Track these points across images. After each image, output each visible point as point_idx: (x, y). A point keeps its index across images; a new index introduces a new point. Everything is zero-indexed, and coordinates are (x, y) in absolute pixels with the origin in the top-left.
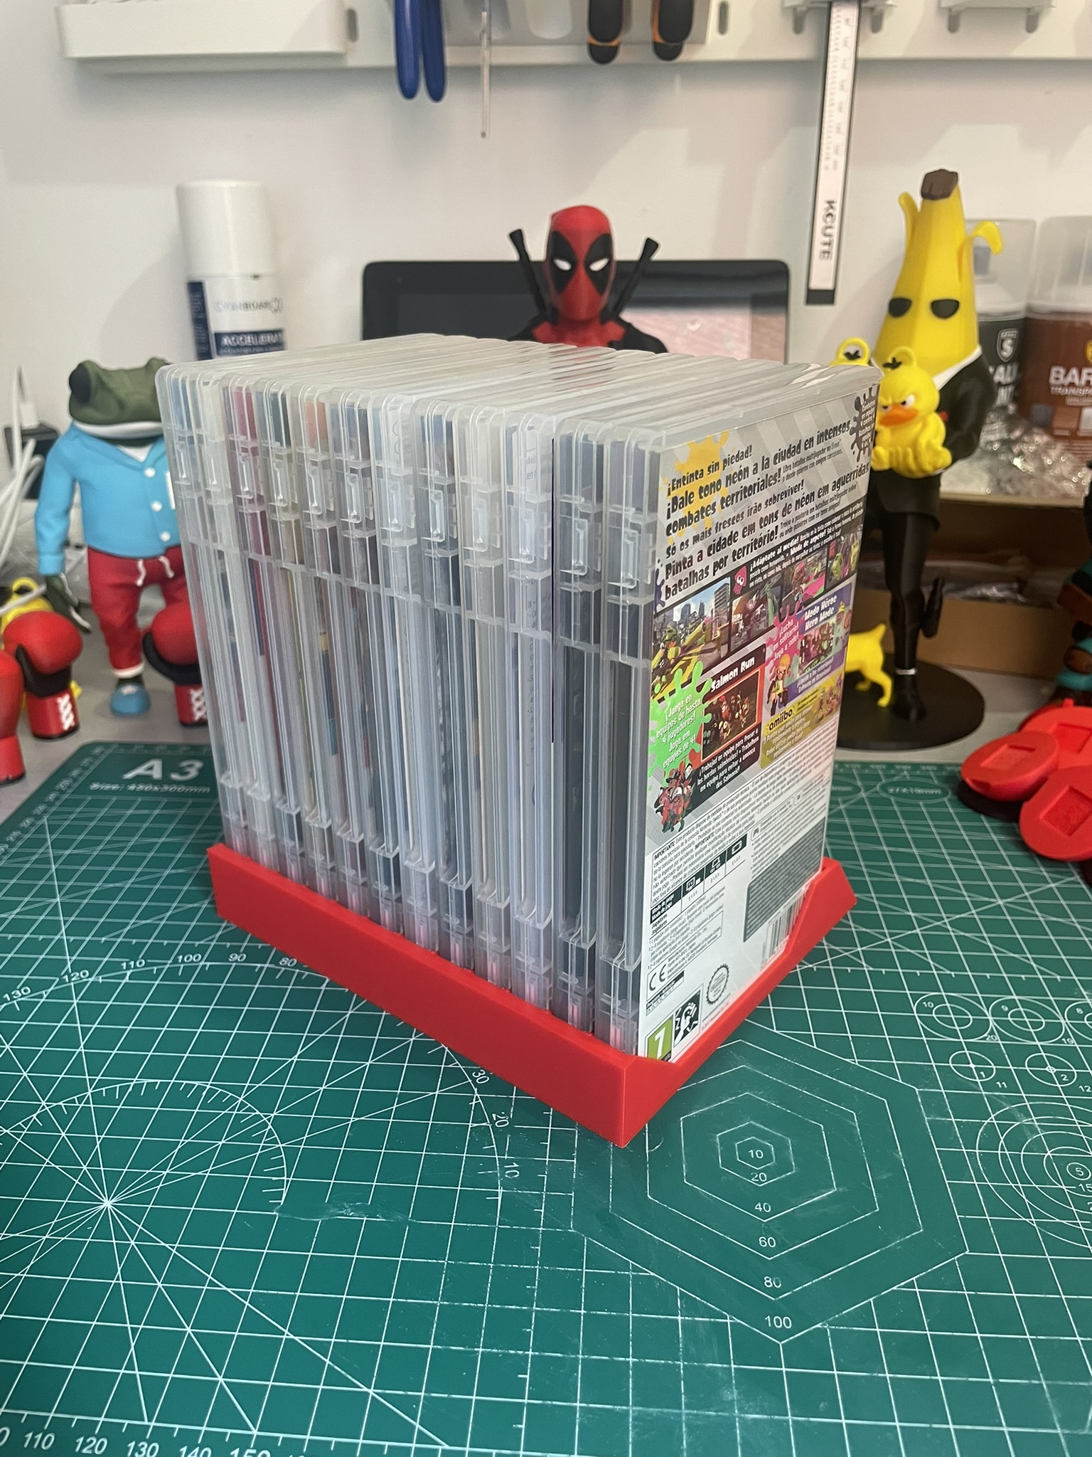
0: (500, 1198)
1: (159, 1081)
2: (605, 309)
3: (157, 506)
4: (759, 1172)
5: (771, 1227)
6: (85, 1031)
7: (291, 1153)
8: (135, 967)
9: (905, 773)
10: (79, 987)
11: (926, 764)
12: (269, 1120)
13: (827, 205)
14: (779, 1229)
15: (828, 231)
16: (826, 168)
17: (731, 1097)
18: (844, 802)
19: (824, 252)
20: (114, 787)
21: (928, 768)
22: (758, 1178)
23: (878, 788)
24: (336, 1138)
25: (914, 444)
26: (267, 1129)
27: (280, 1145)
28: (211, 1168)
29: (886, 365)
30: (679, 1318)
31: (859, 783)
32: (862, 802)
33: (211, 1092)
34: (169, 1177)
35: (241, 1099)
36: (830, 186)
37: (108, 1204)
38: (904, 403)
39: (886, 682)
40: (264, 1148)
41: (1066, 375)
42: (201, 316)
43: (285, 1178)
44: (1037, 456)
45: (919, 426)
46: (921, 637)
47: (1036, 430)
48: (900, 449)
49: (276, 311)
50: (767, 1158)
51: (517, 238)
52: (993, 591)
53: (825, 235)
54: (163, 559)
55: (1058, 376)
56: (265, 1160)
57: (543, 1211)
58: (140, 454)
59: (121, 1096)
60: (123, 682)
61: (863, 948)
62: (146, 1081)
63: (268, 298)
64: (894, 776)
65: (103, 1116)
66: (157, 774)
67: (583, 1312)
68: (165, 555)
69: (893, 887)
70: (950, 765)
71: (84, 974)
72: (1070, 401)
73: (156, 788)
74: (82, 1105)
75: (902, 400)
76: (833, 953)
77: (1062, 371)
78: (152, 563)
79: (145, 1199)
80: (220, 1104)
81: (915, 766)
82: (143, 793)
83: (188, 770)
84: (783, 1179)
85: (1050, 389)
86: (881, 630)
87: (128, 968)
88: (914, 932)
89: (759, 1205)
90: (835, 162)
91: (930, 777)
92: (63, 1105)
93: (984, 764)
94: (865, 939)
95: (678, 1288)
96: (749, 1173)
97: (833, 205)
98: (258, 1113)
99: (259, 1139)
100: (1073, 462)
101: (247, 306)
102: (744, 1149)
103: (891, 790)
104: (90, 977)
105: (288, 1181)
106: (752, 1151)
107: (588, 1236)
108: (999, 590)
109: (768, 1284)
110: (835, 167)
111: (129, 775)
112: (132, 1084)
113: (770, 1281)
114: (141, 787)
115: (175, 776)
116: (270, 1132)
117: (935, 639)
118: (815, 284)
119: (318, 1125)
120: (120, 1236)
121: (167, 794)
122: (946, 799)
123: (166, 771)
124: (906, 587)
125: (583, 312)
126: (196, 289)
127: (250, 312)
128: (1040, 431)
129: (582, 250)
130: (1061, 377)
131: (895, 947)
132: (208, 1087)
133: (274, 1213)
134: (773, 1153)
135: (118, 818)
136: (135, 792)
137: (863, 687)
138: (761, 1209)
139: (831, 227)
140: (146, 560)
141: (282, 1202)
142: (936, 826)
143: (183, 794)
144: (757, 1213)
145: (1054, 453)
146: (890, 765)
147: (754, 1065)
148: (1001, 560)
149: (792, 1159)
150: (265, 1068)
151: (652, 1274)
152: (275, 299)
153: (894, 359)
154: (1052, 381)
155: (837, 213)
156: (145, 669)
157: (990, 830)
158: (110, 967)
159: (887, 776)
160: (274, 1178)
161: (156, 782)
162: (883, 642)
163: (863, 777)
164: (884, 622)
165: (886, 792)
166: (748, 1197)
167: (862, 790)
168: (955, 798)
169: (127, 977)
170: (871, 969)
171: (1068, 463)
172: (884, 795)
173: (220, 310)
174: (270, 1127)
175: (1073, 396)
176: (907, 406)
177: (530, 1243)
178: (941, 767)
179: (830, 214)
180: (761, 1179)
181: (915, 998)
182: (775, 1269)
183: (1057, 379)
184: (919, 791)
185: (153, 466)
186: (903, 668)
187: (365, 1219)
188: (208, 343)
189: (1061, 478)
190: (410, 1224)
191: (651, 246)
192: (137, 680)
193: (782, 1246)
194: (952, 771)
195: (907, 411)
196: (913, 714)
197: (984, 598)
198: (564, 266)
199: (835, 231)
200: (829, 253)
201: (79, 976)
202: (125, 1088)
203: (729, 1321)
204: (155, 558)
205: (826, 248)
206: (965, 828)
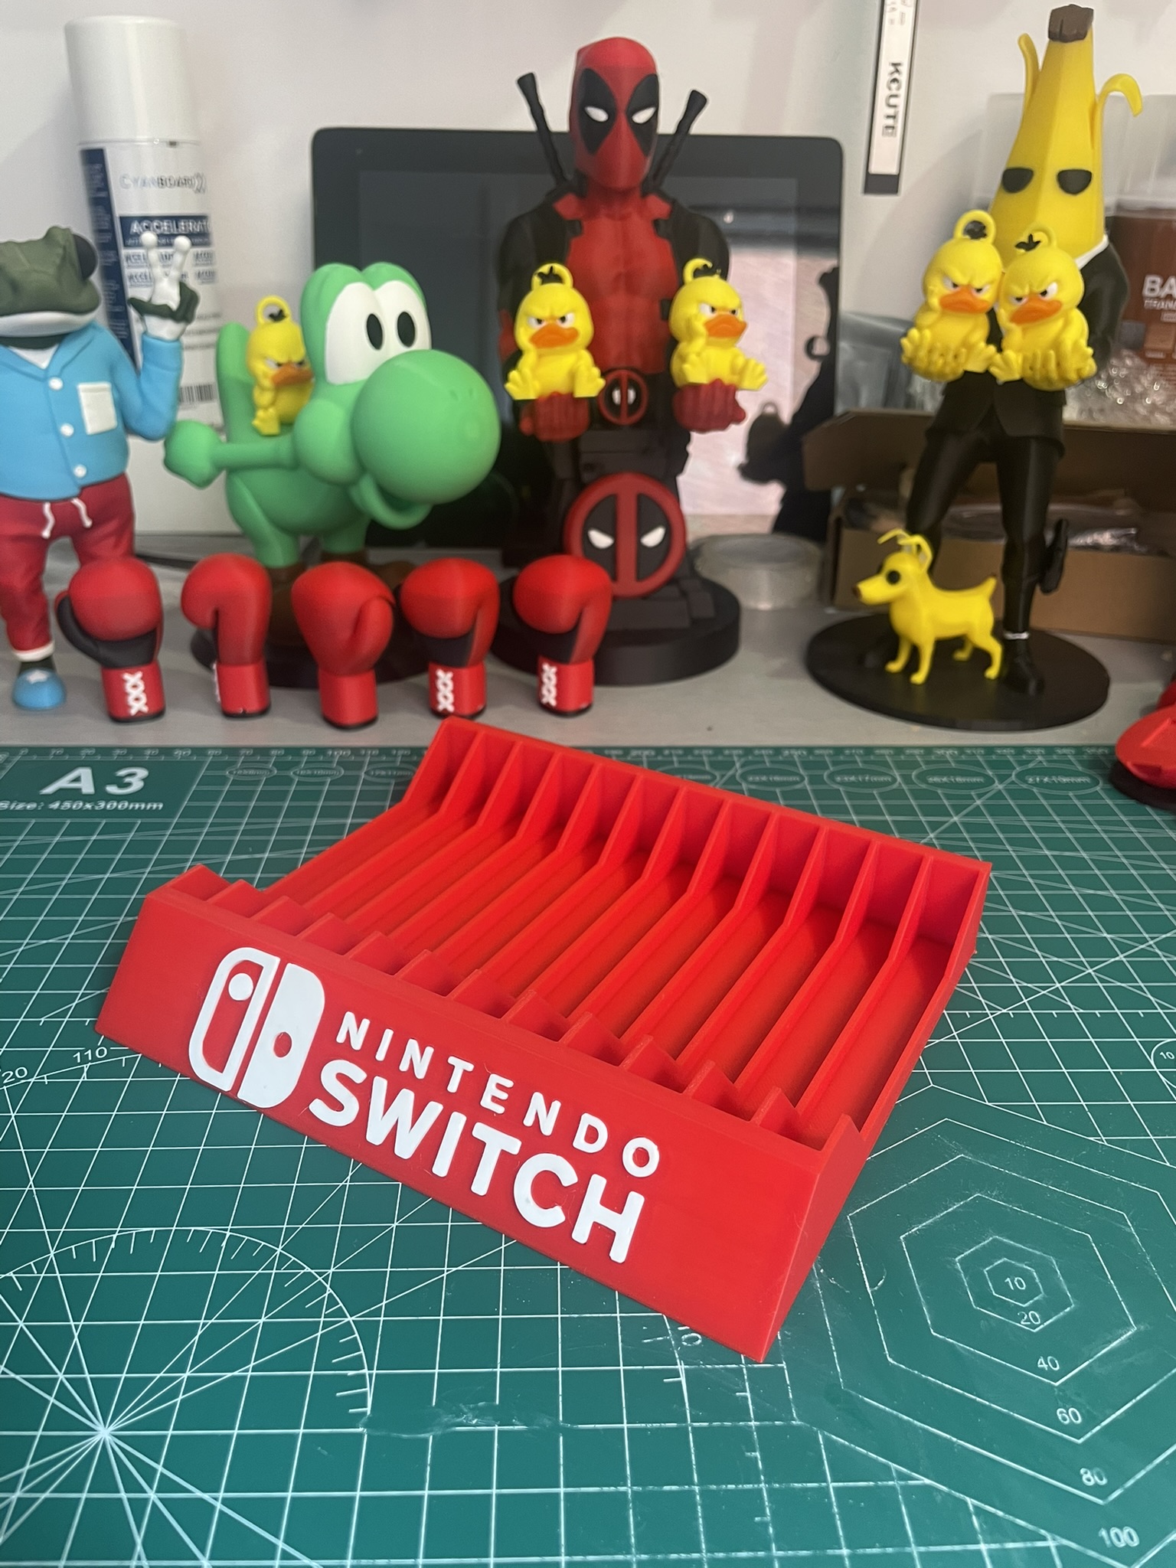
0: (683, 1379)
1: (154, 1229)
2: (646, 180)
3: (67, 430)
4: (1027, 1310)
5: (1068, 1393)
6: (33, 1158)
7: (367, 1330)
8: (94, 1059)
9: (1040, 758)
10: (16, 1092)
11: (1062, 747)
12: (325, 1279)
13: (892, 69)
14: (1079, 1395)
15: (893, 101)
16: (892, 22)
17: (959, 1202)
18: (980, 796)
19: (887, 127)
20: (30, 806)
21: (1065, 751)
22: (1028, 1320)
23: (1013, 777)
24: (427, 1301)
25: (1057, 345)
26: (326, 1295)
27: (350, 1319)
28: (252, 1364)
29: (1020, 245)
30: (983, 1547)
31: (990, 773)
32: (999, 795)
33: (233, 1242)
34: (192, 1383)
35: (279, 1250)
36: (896, 45)
37: (104, 1433)
38: (1044, 293)
39: (996, 649)
40: (326, 1325)
41: (1162, 286)
42: (103, 194)
43: (366, 1371)
44: (1126, 382)
45: (1060, 323)
46: (1038, 590)
47: (1125, 352)
48: (1039, 353)
49: (198, 191)
50: (1032, 1290)
51: (528, 85)
52: (1106, 538)
53: (890, 106)
54: (76, 502)
55: (1152, 286)
56: (334, 1343)
57: (748, 1394)
58: (41, 359)
59: (100, 1258)
60: (27, 666)
61: (1063, 984)
62: (134, 1231)
63: (189, 174)
64: (1030, 762)
65: (78, 1291)
66: (87, 786)
67: (845, 1552)
68: (79, 496)
69: (1071, 902)
70: (1091, 747)
71: (21, 1072)
72: (1166, 317)
73: (88, 806)
74: (43, 1275)
75: (1042, 290)
76: (1028, 992)
77: (1159, 280)
78: (62, 507)
79: (160, 1421)
80: (250, 1258)
81: (1049, 750)
82: (70, 813)
83: (127, 780)
84: (1064, 1317)
85: (1143, 303)
86: (990, 585)
87: (84, 1060)
88: (1117, 959)
89: (1042, 1360)
90: (903, 15)
91: (1070, 762)
92: (14, 1276)
93: (1145, 744)
94: (1063, 972)
95: (968, 1500)
96: (1014, 1313)
97: (899, 68)
98: (308, 1269)
99: (316, 1311)
100: (1166, 389)
101: (162, 182)
102: (999, 1274)
103: (1031, 780)
104: (30, 1076)
105: (371, 1376)
106: (1008, 1280)
107: (822, 1428)
108: (1113, 537)
109: (1089, 1480)
110: (902, 22)
111: (50, 790)
112: (115, 1236)
113: (1089, 1475)
114: (67, 805)
115: (112, 789)
116: (332, 1301)
117: (1054, 595)
118: (875, 169)
119: (399, 1282)
120: (132, 1486)
121: (104, 813)
122: (1098, 788)
123: (99, 782)
124: (1028, 530)
125: (622, 181)
126: (94, 160)
127: (166, 189)
128: (1131, 353)
129: (623, 97)
130: (1157, 287)
131: (1102, 981)
132: (228, 1234)
133: (360, 1430)
134: (1037, 1280)
135: (41, 848)
136: (58, 812)
137: (962, 655)
138: (1045, 1366)
139: (896, 96)
140: (53, 503)
141: (368, 1410)
142: (1099, 823)
143: (126, 813)
144: (1041, 1372)
145: (1145, 381)
146: (1019, 750)
147: (974, 1153)
148: (1107, 503)
149: (1066, 1288)
150: (306, 1201)
151: (927, 1481)
152: (198, 176)
153: (1031, 237)
154: (1146, 292)
155: (903, 78)
156: (57, 648)
157: (1163, 824)
158: (59, 1061)
159: (1021, 763)
160: (350, 1373)
161: (87, 798)
162: (993, 600)
163: (993, 765)
164: (994, 575)
165: (1026, 782)
166: (1026, 1349)
167: (997, 781)
168: (1108, 786)
169: (85, 1074)
170: (1082, 1011)
171: (1161, 391)
172: (1025, 786)
173: (127, 187)
174: (329, 1290)
175: (1170, 310)
176: (1048, 298)
177: (744, 1448)
178: (1079, 750)
179: (895, 80)
180: (1032, 1322)
181: (1149, 1047)
182: (1092, 1455)
183: (1153, 290)
184: (1065, 780)
185: (59, 376)
186: (1015, 631)
187: (496, 1428)
188: (112, 230)
189: (1154, 408)
190: (567, 1433)
191: (696, 102)
192: (46, 664)
193: (1090, 1421)
194: (1093, 755)
195: (1050, 303)
196: (1032, 686)
197: (1096, 547)
198: (600, 115)
199: (900, 102)
200: (893, 127)
201: (14, 1075)
202: (103, 1246)
203: (1051, 1544)
204: (67, 500)
205: (890, 122)
206: (1134, 823)
